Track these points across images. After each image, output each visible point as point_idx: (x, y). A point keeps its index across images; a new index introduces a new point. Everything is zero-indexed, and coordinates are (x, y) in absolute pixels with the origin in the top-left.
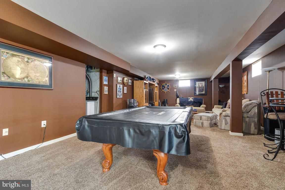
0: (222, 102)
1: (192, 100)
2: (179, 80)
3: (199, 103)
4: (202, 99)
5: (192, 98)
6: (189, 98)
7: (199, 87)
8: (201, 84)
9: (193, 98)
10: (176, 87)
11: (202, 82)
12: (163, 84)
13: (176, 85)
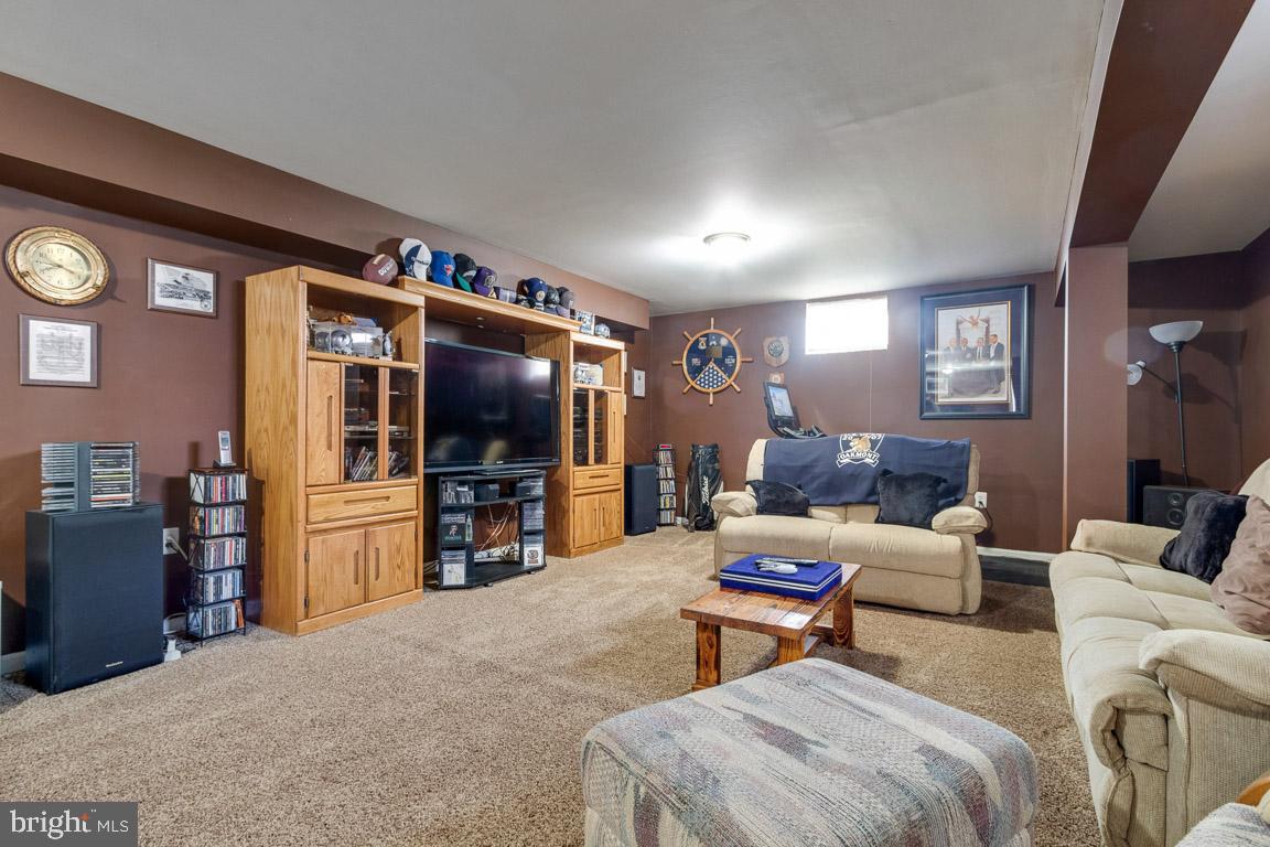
0: (1176, 480)
1: (871, 459)
2: (809, 306)
3: (927, 491)
4: (965, 450)
5: (874, 436)
6: (846, 437)
8: (975, 324)
9: (880, 436)
10: (785, 357)
11: (985, 311)
12: (692, 340)
13: (784, 342)
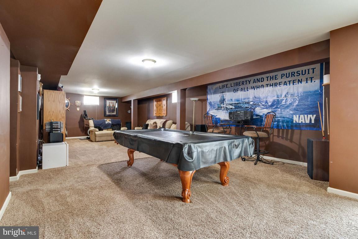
1: (110, 122)
2: (85, 96)
5: (109, 119)
6: (105, 120)
7: (110, 107)
8: (112, 103)
10: (80, 105)
